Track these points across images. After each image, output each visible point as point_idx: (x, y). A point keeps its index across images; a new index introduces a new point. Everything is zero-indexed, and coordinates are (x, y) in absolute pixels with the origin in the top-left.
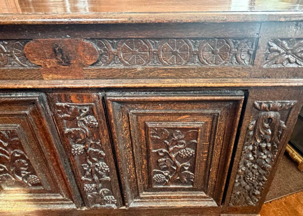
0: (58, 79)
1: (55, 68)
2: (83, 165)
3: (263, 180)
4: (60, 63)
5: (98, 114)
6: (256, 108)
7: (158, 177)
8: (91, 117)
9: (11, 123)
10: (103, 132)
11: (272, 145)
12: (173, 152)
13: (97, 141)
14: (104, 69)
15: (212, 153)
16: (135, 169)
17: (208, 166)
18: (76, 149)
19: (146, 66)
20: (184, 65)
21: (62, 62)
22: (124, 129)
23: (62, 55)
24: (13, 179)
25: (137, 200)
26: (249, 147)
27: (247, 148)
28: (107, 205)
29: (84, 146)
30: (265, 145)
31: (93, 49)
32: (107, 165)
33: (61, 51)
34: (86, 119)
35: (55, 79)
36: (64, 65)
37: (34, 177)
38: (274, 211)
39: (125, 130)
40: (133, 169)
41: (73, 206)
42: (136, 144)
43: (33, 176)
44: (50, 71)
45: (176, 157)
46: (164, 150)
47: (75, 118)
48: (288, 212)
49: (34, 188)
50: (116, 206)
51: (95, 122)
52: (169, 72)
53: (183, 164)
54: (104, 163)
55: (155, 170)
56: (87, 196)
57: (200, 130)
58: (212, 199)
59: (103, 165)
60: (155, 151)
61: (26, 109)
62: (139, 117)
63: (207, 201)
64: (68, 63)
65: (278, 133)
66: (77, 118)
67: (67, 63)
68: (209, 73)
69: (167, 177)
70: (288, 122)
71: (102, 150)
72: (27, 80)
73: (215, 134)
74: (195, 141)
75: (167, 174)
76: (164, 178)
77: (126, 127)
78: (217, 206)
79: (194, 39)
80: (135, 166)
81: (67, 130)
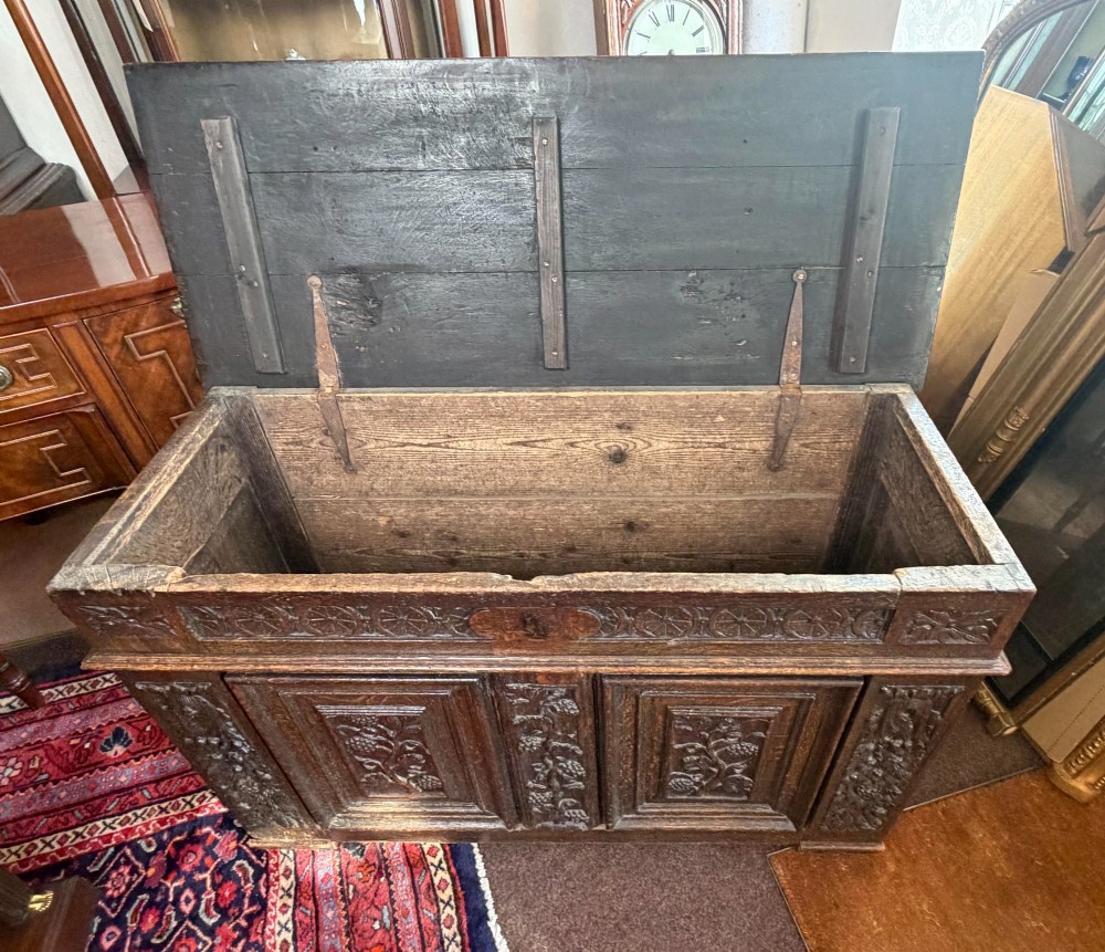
0: (520, 654)
1: (519, 641)
2: (534, 765)
3: (894, 793)
4: (529, 635)
5: (582, 696)
6: (885, 695)
7: (680, 783)
8: (567, 701)
9: (411, 703)
10: (584, 722)
11: (915, 743)
12: (716, 748)
13: (572, 733)
14: (605, 644)
15: (794, 750)
16: (635, 772)
17: (783, 768)
18: (528, 744)
20: (754, 637)
21: (533, 635)
22: (625, 716)
23: (536, 626)
24: (390, 781)
25: (630, 816)
26: (867, 747)
27: (863, 748)
28: (568, 823)
29: (545, 739)
30: (901, 742)
31: (592, 618)
32: (582, 766)
33: (535, 621)
35: (515, 655)
36: (536, 639)
37: (432, 779)
38: (916, 832)
39: (628, 717)
40: (632, 770)
41: (500, 825)
42: (644, 733)
43: (430, 777)
44: (508, 645)
45: (720, 756)
46: (699, 745)
47: (538, 703)
48: (947, 834)
49: (426, 796)
50: (587, 826)
51: (575, 709)
52: (726, 648)
53: (732, 765)
54: (577, 764)
55: (674, 773)
56: (531, 810)
57: (772, 720)
58: (785, 817)
59: (573, 766)
60: (680, 746)
62: (657, 700)
63: (774, 820)
64: (545, 636)
65: (927, 728)
66: (542, 703)
67: (542, 635)
68: (800, 650)
69: (696, 784)
70: (946, 714)
71: (578, 744)
73: (802, 726)
74: (762, 735)
75: (697, 779)
76: (691, 786)
77: (631, 714)
78: (794, 830)
80: (635, 765)
81: (518, 717)
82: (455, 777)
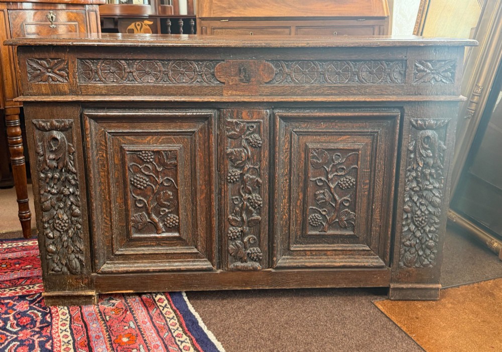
0: (236, 95)
1: (236, 85)
2: (234, 197)
3: (435, 223)
4: (241, 80)
5: (264, 133)
6: (413, 126)
7: (314, 217)
8: (256, 135)
9: (174, 143)
10: (264, 153)
11: (436, 171)
12: (333, 181)
13: (256, 165)
14: (277, 86)
15: (374, 183)
16: (290, 206)
17: (370, 201)
18: (233, 174)
19: (313, 85)
20: (346, 83)
21: (243, 80)
22: (284, 151)
23: (245, 73)
24: (148, 220)
25: (286, 257)
26: (412, 174)
27: (410, 175)
28: (249, 263)
29: (241, 172)
30: (429, 171)
31: (272, 69)
32: (261, 197)
33: (245, 70)
34: (251, 137)
35: (233, 95)
36: (244, 83)
37: (174, 217)
39: (286, 152)
40: (288, 205)
41: (209, 264)
42: (294, 170)
43: (172, 215)
44: (231, 88)
45: (335, 188)
46: (323, 179)
47: (241, 136)
50: (261, 265)
51: (260, 141)
52: (333, 89)
53: (343, 198)
54: (257, 195)
55: (311, 207)
56: (228, 246)
57: (360, 152)
58: (378, 256)
59: (256, 197)
60: (314, 179)
61: (195, 127)
62: (301, 137)
63: (371, 259)
65: (440, 156)
66: (243, 136)
67: (247, 80)
68: (368, 91)
69: (324, 218)
70: (447, 142)
71: (260, 175)
72: (208, 95)
73: (376, 158)
74: (356, 166)
75: (324, 213)
76: (320, 220)
77: (287, 149)
79: (355, 61)
80: (290, 201)
81: (230, 150)
82: (187, 215)
